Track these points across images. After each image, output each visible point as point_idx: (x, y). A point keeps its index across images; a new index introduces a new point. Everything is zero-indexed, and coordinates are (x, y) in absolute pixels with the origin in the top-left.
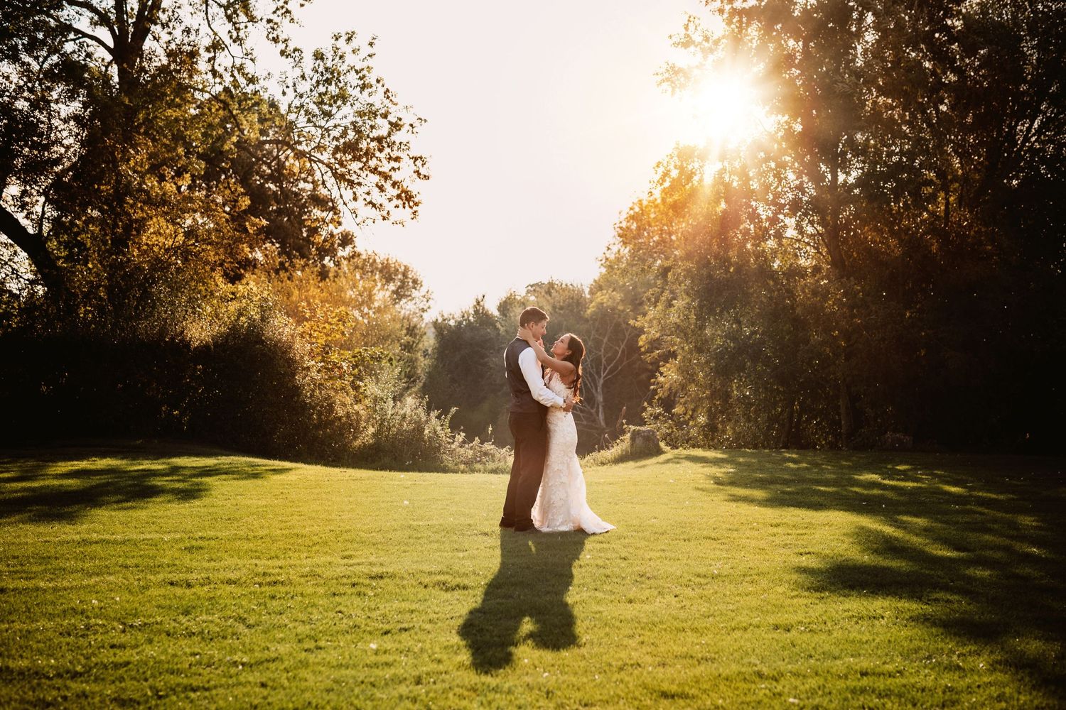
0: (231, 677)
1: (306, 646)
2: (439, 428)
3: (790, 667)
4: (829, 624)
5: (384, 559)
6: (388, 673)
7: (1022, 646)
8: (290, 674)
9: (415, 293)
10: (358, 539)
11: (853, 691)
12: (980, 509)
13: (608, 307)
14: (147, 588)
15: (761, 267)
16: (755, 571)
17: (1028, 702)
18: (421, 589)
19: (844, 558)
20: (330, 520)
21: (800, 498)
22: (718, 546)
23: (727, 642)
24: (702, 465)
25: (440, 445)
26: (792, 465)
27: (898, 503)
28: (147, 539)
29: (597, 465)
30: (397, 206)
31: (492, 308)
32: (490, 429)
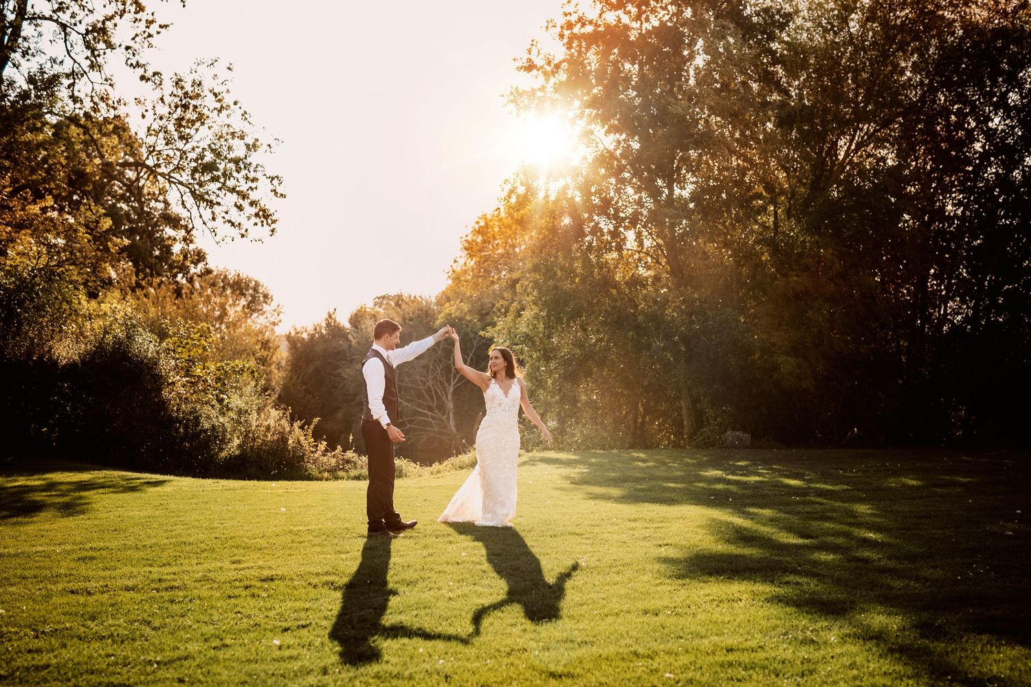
0: (148, 675)
1: (213, 645)
2: (302, 438)
3: (662, 646)
4: (693, 608)
5: (272, 563)
6: (296, 666)
7: (868, 620)
8: (204, 670)
9: (266, 307)
10: (244, 545)
11: (722, 665)
12: (818, 500)
13: (456, 317)
14: (49, 596)
15: (604, 277)
16: (621, 562)
17: (877, 669)
18: (310, 589)
19: (699, 548)
20: (213, 528)
21: (653, 494)
22: (583, 541)
23: (603, 626)
24: (556, 466)
25: (304, 455)
26: (640, 464)
27: (743, 496)
28: (38, 552)
29: (456, 469)
30: (256, 224)
31: (344, 321)
32: (351, 438)
